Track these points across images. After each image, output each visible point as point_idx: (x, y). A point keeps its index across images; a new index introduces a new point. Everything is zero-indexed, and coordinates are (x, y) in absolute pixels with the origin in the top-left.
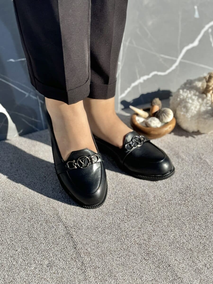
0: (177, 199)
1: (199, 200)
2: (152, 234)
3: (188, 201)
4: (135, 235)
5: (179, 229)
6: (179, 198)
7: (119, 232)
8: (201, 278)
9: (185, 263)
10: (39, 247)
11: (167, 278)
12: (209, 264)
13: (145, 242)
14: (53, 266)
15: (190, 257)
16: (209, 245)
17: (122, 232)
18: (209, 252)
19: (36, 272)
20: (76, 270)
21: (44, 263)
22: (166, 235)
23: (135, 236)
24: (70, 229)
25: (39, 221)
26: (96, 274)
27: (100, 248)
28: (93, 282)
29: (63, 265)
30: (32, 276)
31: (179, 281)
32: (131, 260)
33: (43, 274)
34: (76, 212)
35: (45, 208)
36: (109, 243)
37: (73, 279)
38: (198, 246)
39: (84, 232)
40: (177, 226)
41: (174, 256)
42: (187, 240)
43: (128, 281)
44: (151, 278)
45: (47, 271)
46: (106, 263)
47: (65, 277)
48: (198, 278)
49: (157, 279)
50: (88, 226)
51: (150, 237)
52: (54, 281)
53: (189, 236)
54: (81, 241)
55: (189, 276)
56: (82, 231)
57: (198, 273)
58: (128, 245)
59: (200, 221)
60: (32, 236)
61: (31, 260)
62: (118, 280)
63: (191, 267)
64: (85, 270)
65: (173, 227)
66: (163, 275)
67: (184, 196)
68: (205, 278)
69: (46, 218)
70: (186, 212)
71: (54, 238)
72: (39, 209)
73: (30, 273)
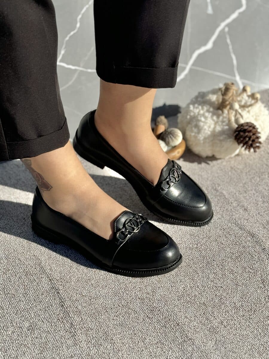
0: (188, 242)
1: (215, 243)
2: (157, 286)
3: (202, 244)
4: (136, 287)
5: (190, 278)
6: (190, 241)
7: (116, 285)
8: (216, 338)
9: (197, 320)
10: (17, 306)
11: (175, 340)
12: (227, 320)
13: (148, 296)
14: (35, 329)
15: (204, 313)
16: (227, 297)
17: (119, 284)
18: (226, 306)
19: (13, 337)
20: (64, 334)
21: (24, 326)
22: (174, 286)
23: (137, 289)
24: (55, 282)
25: (17, 273)
26: (89, 338)
27: (93, 305)
28: (85, 348)
29: (48, 327)
30: (9, 342)
31: (190, 343)
32: (131, 319)
33: (23, 340)
34: (63, 261)
35: (24, 257)
36: (104, 298)
37: (60, 345)
38: (213, 299)
39: (73, 285)
40: (188, 275)
41: (184, 313)
42: (199, 292)
43: (127, 346)
44: (156, 341)
45: (28, 336)
46: (101, 324)
47: (50, 342)
48: (213, 338)
49: (163, 341)
50: (78, 278)
51: (155, 290)
52: (37, 348)
53: (202, 287)
54: (69, 297)
55: (201, 337)
56: (71, 285)
57: (213, 333)
58: (127, 300)
59: (216, 268)
60: (8, 292)
61: (8, 323)
62: (116, 344)
63: (204, 325)
64: (75, 333)
65: (183, 276)
66: (170, 337)
67: (196, 239)
68: (222, 338)
69: (26, 269)
70: (198, 258)
71: (36, 294)
72: (17, 258)
73: (7, 338)
